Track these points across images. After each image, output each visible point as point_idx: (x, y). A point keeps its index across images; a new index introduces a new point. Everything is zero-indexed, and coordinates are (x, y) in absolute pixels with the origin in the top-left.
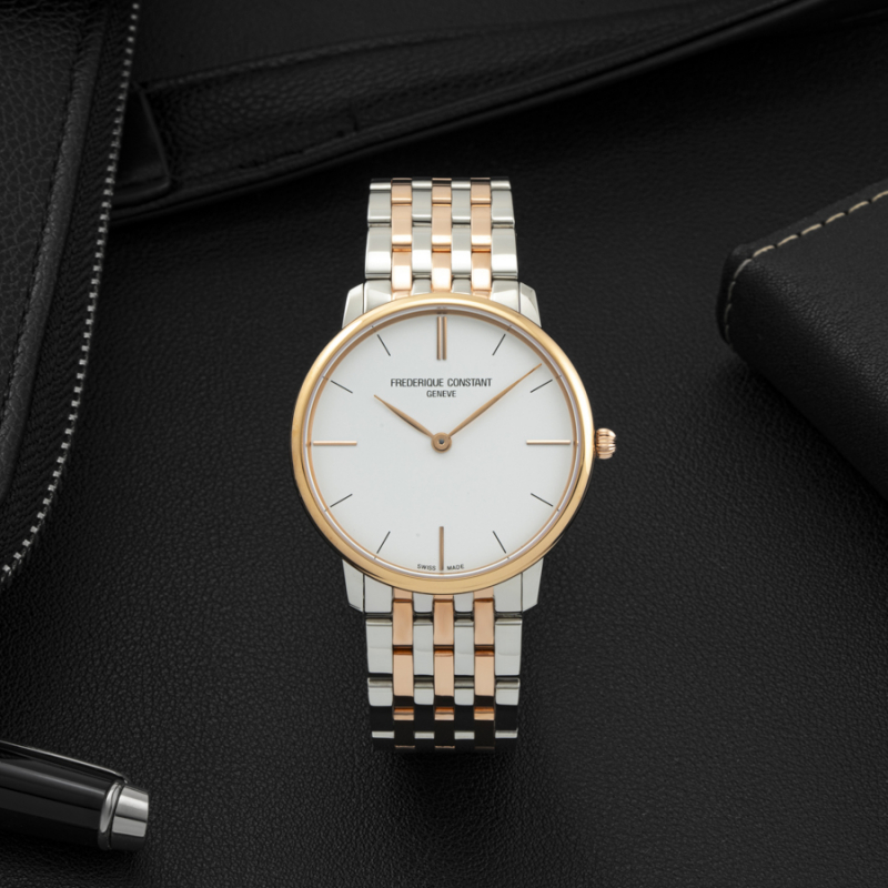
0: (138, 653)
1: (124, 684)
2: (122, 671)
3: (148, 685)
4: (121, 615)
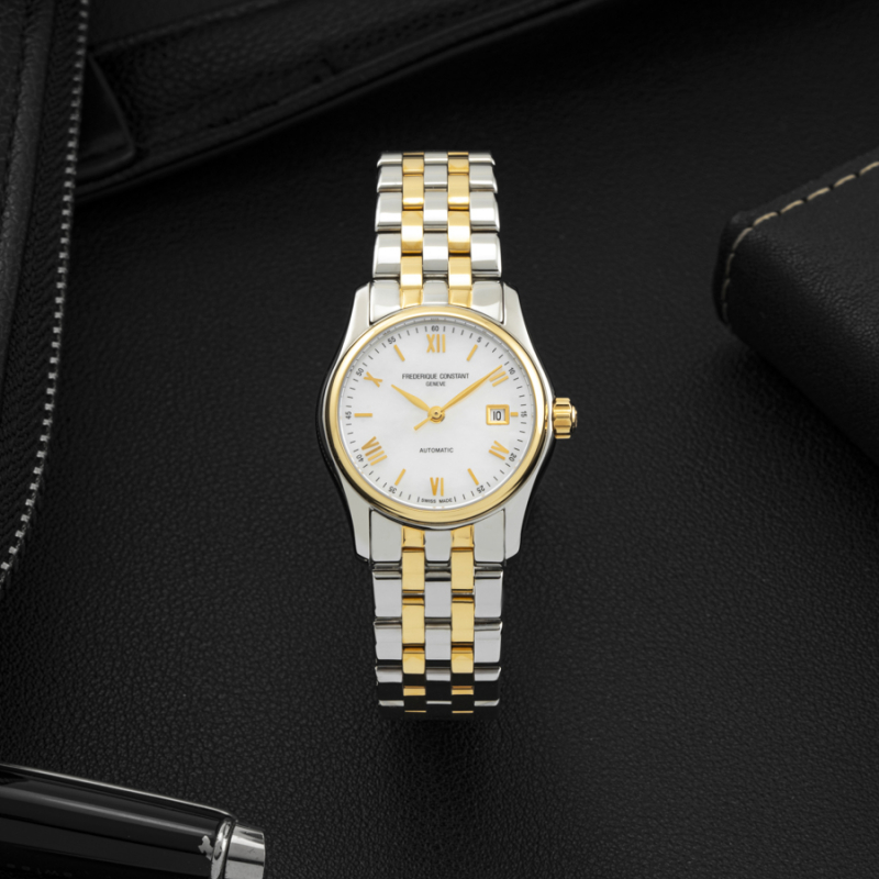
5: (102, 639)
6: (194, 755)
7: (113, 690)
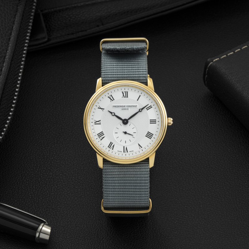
0: (32, 174)
1: (28, 182)
2: (27, 179)
3: (34, 183)
4: (28, 163)
5: (32, 159)
6: (52, 189)
7: (33, 172)
